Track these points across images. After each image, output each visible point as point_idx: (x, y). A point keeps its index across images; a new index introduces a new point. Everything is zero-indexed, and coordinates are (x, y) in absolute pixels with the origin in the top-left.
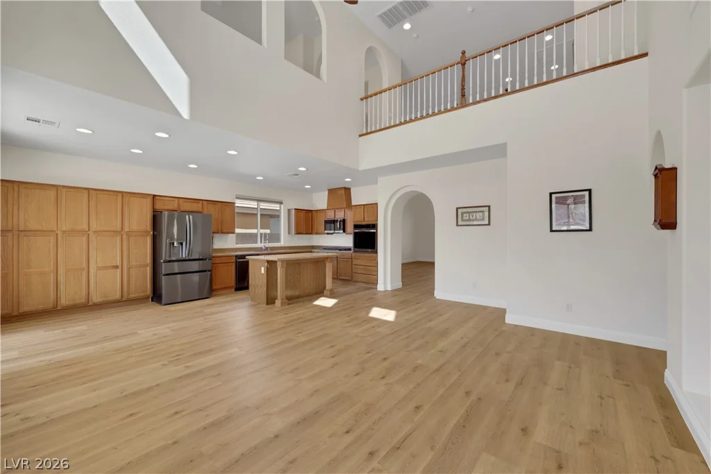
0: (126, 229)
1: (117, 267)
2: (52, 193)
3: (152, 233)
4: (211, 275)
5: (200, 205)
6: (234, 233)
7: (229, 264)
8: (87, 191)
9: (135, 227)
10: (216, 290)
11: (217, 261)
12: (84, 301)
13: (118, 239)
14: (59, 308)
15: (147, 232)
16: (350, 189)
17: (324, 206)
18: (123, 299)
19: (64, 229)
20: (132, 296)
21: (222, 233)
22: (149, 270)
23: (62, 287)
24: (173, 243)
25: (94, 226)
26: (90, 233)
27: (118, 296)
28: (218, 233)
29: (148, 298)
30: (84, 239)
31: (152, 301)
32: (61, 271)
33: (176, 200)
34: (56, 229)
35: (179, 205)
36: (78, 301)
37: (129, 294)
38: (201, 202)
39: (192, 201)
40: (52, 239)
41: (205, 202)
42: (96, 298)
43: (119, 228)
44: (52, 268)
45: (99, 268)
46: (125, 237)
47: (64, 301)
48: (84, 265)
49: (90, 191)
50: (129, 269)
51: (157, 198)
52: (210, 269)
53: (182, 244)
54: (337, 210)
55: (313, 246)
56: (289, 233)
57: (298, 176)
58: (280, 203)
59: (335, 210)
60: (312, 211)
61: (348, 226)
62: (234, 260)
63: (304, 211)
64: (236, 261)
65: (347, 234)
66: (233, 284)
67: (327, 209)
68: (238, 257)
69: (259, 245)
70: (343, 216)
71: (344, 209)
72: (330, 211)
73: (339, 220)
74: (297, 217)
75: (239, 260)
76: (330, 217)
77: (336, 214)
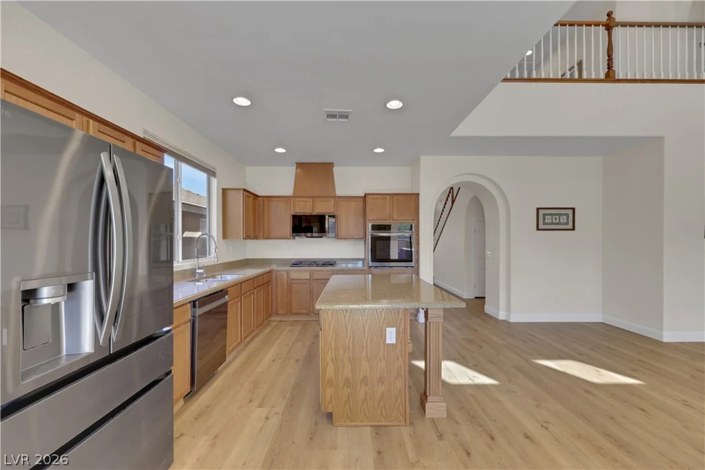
17: (289, 191)
54: (317, 200)
55: (248, 260)
56: (225, 236)
57: (341, 120)
58: (211, 174)
59: (313, 198)
60: (258, 196)
61: (342, 226)
62: (189, 316)
63: (252, 196)
64: (193, 316)
65: (338, 238)
66: (188, 385)
67: (294, 196)
68: (197, 304)
69: (181, 263)
70: (331, 210)
71: (334, 197)
72: (302, 200)
73: (327, 217)
74: (246, 206)
75: (199, 312)
76: (303, 210)
77: (316, 206)
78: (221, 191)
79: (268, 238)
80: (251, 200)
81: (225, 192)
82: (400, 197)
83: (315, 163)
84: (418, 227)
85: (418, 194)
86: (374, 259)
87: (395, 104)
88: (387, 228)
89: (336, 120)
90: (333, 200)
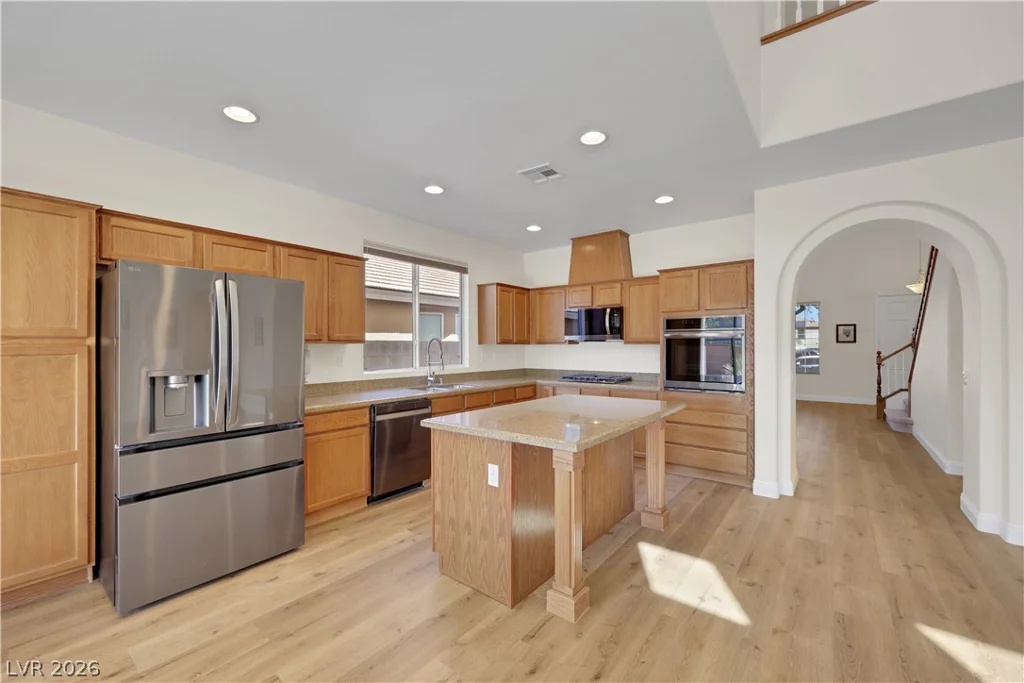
3: (92, 341)
4: (302, 477)
5: (267, 256)
6: (361, 341)
7: (352, 431)
9: (15, 322)
10: (316, 512)
11: (320, 425)
15: (69, 337)
16: (627, 236)
17: (562, 278)
21: (331, 340)
22: (79, 477)
24: (166, 380)
28: (318, 341)
29: (80, 572)
31: (95, 578)
33: (189, 234)
35: (197, 251)
38: (269, 248)
39: (244, 243)
41: (283, 251)
51: (114, 221)
52: (299, 457)
53: (199, 379)
54: (598, 287)
55: (524, 370)
56: (481, 342)
57: (551, 177)
58: (463, 270)
59: (593, 285)
60: (529, 290)
61: (633, 323)
62: (366, 420)
63: (515, 290)
64: (372, 421)
65: (627, 342)
66: (364, 488)
67: (570, 286)
68: (376, 409)
69: (417, 370)
70: (616, 301)
71: (621, 281)
72: (577, 288)
73: (608, 310)
74: (501, 303)
75: (379, 418)
76: (580, 301)
77: (597, 296)
78: (476, 289)
79: (540, 342)
80: (512, 296)
81: (481, 289)
82: (719, 270)
83: (595, 235)
84: (751, 321)
85: (753, 261)
86: (669, 377)
87: (593, 138)
88: (695, 324)
89: (545, 179)
90: (619, 285)
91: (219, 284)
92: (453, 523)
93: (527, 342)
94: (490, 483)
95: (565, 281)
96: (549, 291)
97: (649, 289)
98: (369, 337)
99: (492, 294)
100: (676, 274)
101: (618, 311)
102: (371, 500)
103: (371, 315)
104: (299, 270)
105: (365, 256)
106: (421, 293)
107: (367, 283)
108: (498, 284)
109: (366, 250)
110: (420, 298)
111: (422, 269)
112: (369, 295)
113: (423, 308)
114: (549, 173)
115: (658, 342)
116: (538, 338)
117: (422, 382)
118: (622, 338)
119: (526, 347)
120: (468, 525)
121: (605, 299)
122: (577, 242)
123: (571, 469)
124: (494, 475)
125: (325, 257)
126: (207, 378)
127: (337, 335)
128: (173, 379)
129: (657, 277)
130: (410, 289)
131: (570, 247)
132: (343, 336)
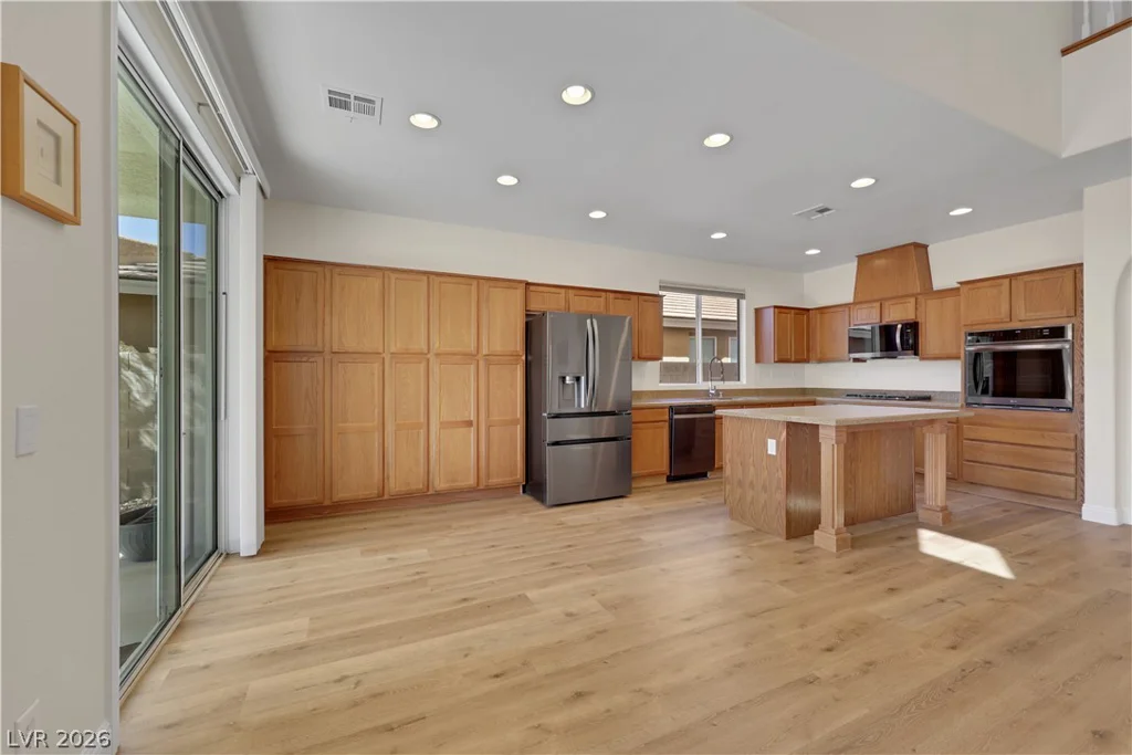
0: (485, 351)
1: (469, 424)
2: (375, 283)
3: (524, 358)
4: (627, 450)
5: (602, 301)
6: (659, 361)
7: (657, 425)
8: (425, 278)
9: (498, 347)
10: (637, 479)
11: (636, 416)
12: (421, 486)
13: (473, 367)
14: (386, 497)
15: (516, 355)
16: (926, 247)
17: (847, 296)
18: (481, 487)
19: (393, 349)
20: (495, 481)
21: (639, 358)
22: (519, 431)
23: (390, 459)
24: (564, 378)
25: (436, 345)
26: (431, 356)
27: (471, 481)
28: (633, 358)
29: (517, 485)
30: (422, 366)
31: (524, 492)
32: (390, 428)
33: (563, 292)
34: (381, 351)
35: (567, 301)
36: (414, 487)
37: (488, 476)
38: (605, 294)
40: (376, 367)
41: (612, 295)
42: (440, 484)
43: (472, 348)
44: (376, 423)
45: (445, 425)
46: (482, 363)
47: (395, 486)
48: (422, 419)
49: (432, 277)
50: (488, 428)
51: (532, 288)
52: (623, 434)
53: (579, 379)
54: (888, 303)
55: (803, 389)
56: (758, 361)
57: (825, 213)
58: (740, 296)
59: (881, 302)
60: (808, 310)
61: (930, 338)
62: (667, 417)
63: (793, 311)
64: (671, 419)
65: (923, 359)
66: (665, 468)
67: (854, 303)
68: (673, 410)
69: (700, 384)
70: (910, 316)
71: (915, 296)
72: (865, 306)
73: (899, 326)
74: (779, 325)
75: (676, 417)
76: (867, 320)
77: (886, 312)
78: (753, 313)
79: (821, 361)
80: (791, 316)
81: (758, 312)
82: (1037, 277)
85: (1082, 264)
87: (862, 183)
89: (820, 215)
90: (913, 300)
91: (589, 321)
92: (740, 484)
93: (807, 361)
94: (769, 452)
95: (850, 299)
96: (832, 310)
97: (949, 301)
98: (666, 359)
99: (769, 317)
100: (979, 284)
101: (912, 328)
102: (671, 479)
103: (668, 341)
104: (619, 307)
105: (661, 293)
106: (703, 319)
107: (665, 314)
108: (775, 307)
109: (662, 288)
110: (703, 324)
111: (704, 298)
112: (666, 324)
113: (705, 332)
114: (822, 211)
115: (958, 358)
116: (819, 356)
117: (706, 393)
118: (916, 354)
119: (807, 366)
120: (751, 483)
121: (897, 314)
122: (864, 260)
123: (834, 442)
124: (772, 447)
125: (636, 297)
126: (583, 379)
127: (644, 354)
128: (568, 378)
129: (958, 289)
130: (694, 316)
131: (856, 264)
132: (649, 354)
